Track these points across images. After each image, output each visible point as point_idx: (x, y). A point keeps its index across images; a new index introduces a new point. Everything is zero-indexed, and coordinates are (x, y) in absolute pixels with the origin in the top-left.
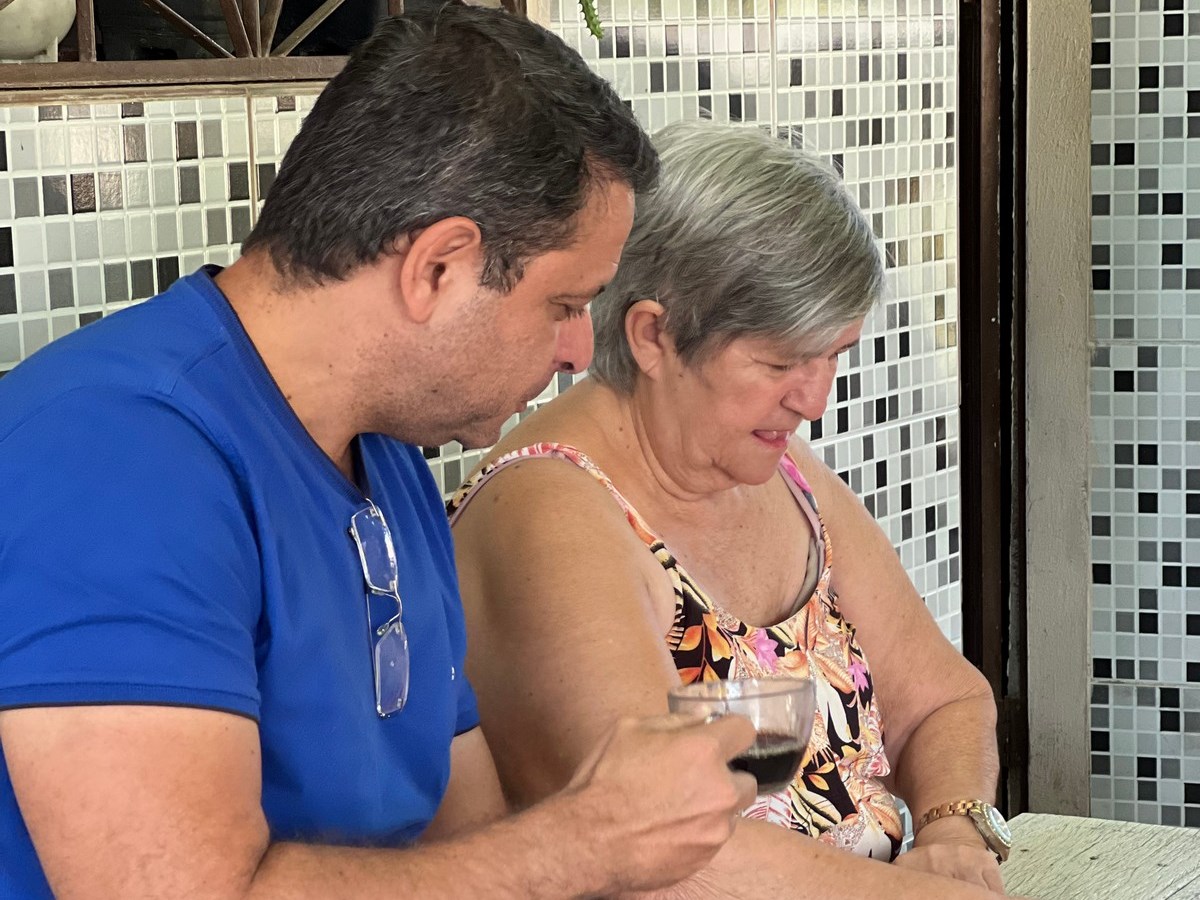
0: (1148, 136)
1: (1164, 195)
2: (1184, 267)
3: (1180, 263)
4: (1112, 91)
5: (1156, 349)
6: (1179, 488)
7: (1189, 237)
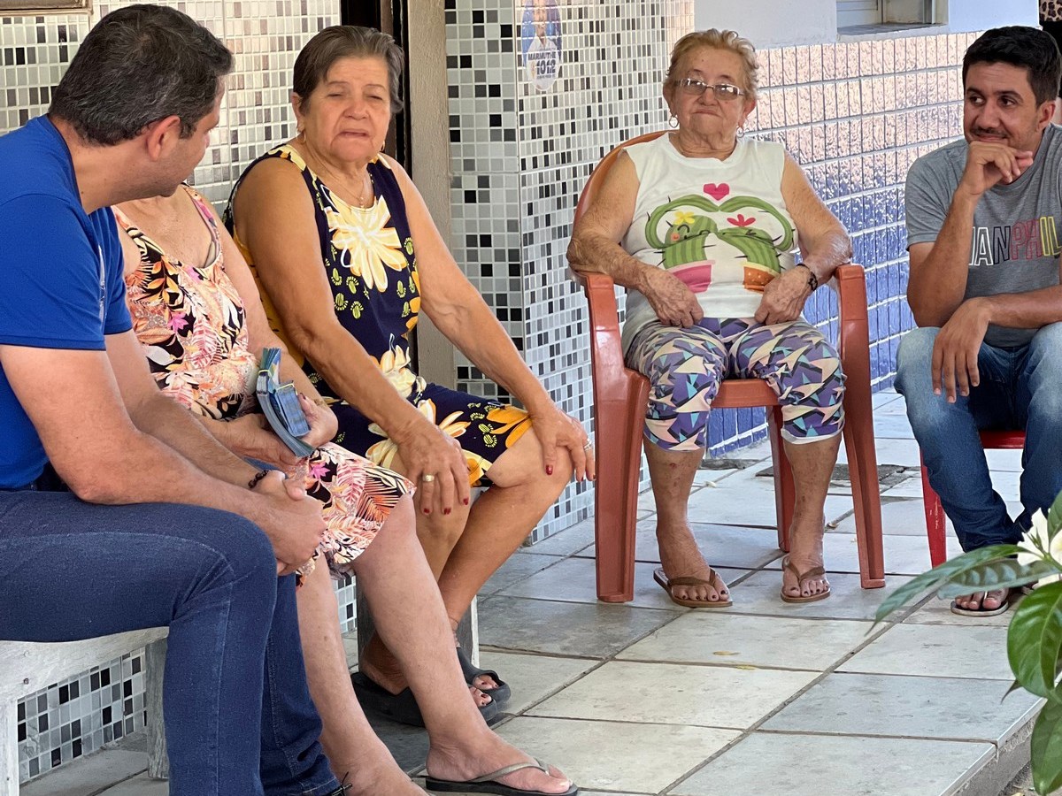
0: (479, 51)
1: (490, 86)
2: (502, 128)
3: (500, 125)
4: (457, 25)
5: (488, 177)
6: (505, 261)
7: (504, 110)
